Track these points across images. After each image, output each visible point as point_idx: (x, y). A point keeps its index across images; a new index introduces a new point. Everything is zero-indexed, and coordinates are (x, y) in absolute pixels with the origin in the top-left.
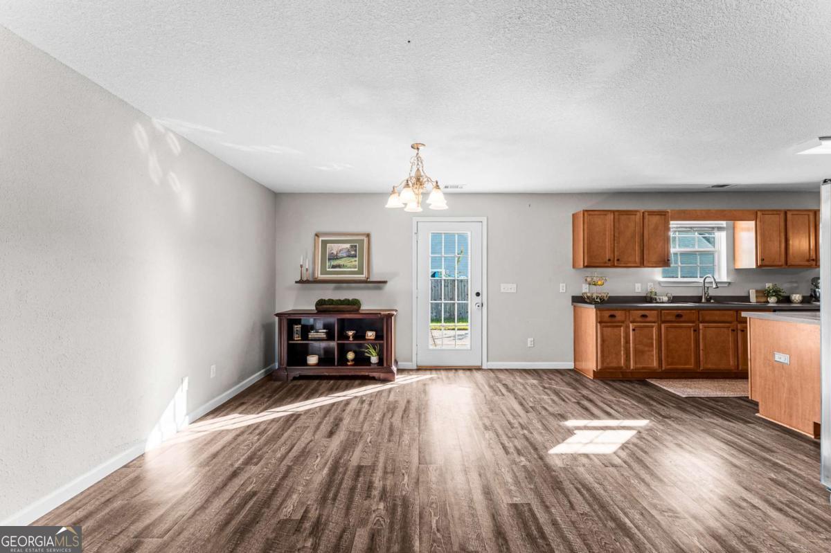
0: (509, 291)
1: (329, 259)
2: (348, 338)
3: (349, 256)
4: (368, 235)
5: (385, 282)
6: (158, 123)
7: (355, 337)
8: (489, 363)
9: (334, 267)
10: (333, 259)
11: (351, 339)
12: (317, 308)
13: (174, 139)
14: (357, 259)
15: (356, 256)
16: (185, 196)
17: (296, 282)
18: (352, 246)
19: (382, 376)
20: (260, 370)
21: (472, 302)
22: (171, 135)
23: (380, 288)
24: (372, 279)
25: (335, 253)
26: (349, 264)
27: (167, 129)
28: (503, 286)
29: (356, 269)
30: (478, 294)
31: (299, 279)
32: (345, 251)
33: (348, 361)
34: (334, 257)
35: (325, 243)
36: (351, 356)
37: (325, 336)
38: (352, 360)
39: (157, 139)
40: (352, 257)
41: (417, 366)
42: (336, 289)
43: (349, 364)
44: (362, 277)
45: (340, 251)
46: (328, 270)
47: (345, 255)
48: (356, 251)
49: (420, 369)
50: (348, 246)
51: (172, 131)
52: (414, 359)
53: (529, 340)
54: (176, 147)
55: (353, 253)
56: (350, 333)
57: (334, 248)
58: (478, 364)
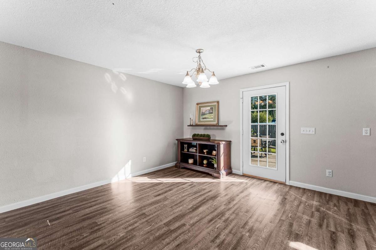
0: (308, 133)
1: (202, 115)
2: (204, 153)
3: (209, 113)
4: (218, 102)
5: (226, 126)
6: (115, 71)
7: (208, 153)
8: (290, 181)
9: (203, 119)
10: (203, 115)
11: (206, 154)
12: (193, 138)
13: (123, 75)
14: (213, 114)
15: (212, 113)
16: (129, 95)
17: (188, 126)
18: (211, 108)
19: (215, 175)
20: (174, 162)
21: (279, 139)
22: (121, 74)
23: (223, 129)
24: (220, 124)
25: (204, 112)
26: (209, 117)
27: (120, 73)
28: (302, 129)
29: (212, 120)
30: (282, 134)
31: (189, 124)
32: (208, 111)
33: (203, 164)
34: (203, 114)
35: (200, 107)
36: (205, 162)
37: (195, 151)
38: (206, 164)
39: (115, 77)
40: (211, 113)
41: (243, 174)
42: (205, 129)
43: (204, 166)
44: (215, 123)
45: (206, 111)
46: (201, 120)
47: (208, 113)
48: (212, 110)
49: (244, 176)
50: (209, 108)
51: (122, 73)
52: (241, 169)
53: (327, 171)
54: (124, 78)
55: (211, 111)
56: (205, 151)
57: (204, 110)
58: (283, 180)
